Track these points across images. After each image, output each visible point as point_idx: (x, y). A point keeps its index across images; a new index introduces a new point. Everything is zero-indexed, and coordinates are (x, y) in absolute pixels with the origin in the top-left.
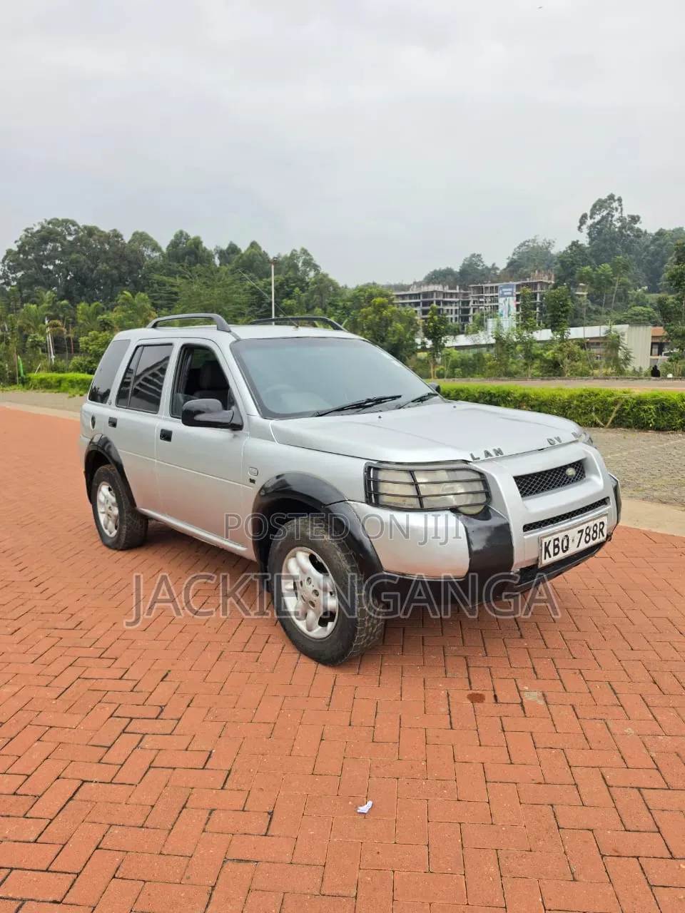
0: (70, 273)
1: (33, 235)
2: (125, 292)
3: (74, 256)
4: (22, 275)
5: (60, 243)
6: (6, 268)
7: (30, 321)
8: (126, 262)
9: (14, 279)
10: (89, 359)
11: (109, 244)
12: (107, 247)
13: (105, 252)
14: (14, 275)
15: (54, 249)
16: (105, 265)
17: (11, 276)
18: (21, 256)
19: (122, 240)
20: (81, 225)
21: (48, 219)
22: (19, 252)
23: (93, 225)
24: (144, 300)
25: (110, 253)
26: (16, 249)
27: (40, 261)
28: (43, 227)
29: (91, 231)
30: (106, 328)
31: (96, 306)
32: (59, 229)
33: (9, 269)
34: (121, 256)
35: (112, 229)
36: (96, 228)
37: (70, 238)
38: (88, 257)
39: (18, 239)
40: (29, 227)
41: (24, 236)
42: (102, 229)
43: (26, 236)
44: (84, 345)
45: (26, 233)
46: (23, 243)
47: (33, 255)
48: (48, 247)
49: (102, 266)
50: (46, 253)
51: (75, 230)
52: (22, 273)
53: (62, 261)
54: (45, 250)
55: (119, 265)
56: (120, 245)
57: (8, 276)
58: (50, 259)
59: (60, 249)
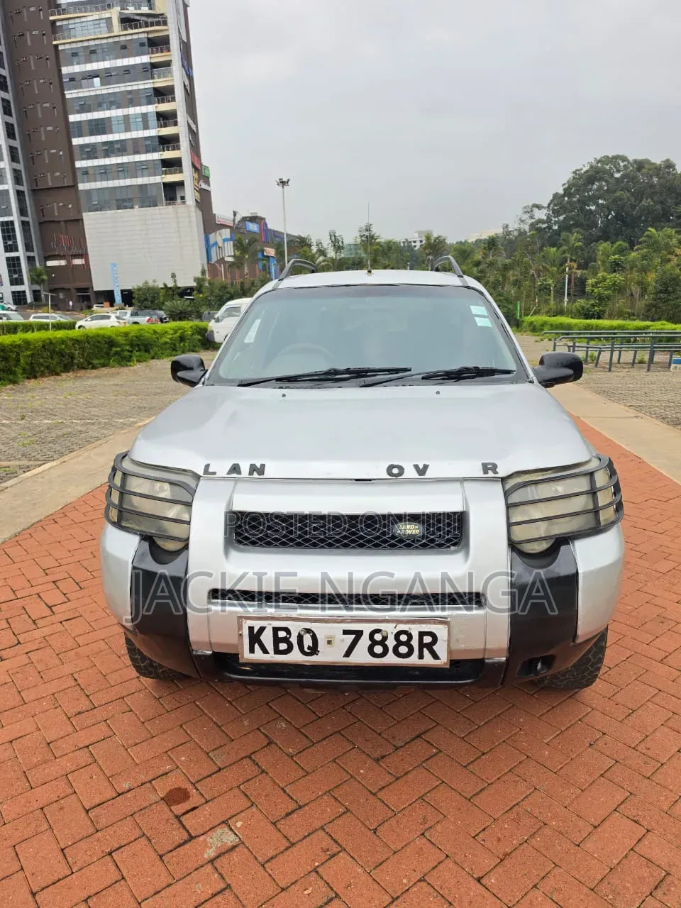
0: (613, 213)
1: (581, 176)
2: (650, 229)
3: (618, 194)
4: (565, 218)
5: (606, 181)
6: (551, 212)
7: (547, 263)
8: (674, 195)
9: (556, 223)
10: (592, 302)
11: (658, 176)
12: (655, 180)
13: (652, 186)
14: (556, 219)
15: (600, 188)
16: (649, 200)
17: (553, 219)
18: (566, 199)
19: (674, 169)
20: (631, 158)
21: (598, 158)
22: (564, 196)
23: (644, 158)
24: (670, 237)
25: (658, 187)
26: (561, 192)
27: (584, 202)
28: (591, 167)
29: (640, 165)
30: (616, 269)
31: (619, 245)
32: (607, 167)
33: (553, 213)
34: (669, 189)
35: (664, 159)
36: (647, 161)
37: (617, 175)
38: (632, 194)
39: (566, 182)
40: (579, 168)
41: (572, 179)
42: (653, 161)
43: (574, 178)
44: (590, 288)
45: (574, 175)
46: (569, 186)
47: (578, 196)
48: (595, 187)
49: (646, 202)
50: (590, 193)
51: (625, 166)
52: (564, 216)
53: (605, 200)
54: (591, 190)
55: (665, 200)
56: (671, 177)
57: (551, 220)
58: (594, 199)
59: (606, 188)
